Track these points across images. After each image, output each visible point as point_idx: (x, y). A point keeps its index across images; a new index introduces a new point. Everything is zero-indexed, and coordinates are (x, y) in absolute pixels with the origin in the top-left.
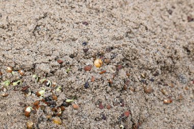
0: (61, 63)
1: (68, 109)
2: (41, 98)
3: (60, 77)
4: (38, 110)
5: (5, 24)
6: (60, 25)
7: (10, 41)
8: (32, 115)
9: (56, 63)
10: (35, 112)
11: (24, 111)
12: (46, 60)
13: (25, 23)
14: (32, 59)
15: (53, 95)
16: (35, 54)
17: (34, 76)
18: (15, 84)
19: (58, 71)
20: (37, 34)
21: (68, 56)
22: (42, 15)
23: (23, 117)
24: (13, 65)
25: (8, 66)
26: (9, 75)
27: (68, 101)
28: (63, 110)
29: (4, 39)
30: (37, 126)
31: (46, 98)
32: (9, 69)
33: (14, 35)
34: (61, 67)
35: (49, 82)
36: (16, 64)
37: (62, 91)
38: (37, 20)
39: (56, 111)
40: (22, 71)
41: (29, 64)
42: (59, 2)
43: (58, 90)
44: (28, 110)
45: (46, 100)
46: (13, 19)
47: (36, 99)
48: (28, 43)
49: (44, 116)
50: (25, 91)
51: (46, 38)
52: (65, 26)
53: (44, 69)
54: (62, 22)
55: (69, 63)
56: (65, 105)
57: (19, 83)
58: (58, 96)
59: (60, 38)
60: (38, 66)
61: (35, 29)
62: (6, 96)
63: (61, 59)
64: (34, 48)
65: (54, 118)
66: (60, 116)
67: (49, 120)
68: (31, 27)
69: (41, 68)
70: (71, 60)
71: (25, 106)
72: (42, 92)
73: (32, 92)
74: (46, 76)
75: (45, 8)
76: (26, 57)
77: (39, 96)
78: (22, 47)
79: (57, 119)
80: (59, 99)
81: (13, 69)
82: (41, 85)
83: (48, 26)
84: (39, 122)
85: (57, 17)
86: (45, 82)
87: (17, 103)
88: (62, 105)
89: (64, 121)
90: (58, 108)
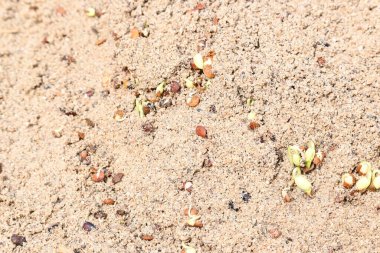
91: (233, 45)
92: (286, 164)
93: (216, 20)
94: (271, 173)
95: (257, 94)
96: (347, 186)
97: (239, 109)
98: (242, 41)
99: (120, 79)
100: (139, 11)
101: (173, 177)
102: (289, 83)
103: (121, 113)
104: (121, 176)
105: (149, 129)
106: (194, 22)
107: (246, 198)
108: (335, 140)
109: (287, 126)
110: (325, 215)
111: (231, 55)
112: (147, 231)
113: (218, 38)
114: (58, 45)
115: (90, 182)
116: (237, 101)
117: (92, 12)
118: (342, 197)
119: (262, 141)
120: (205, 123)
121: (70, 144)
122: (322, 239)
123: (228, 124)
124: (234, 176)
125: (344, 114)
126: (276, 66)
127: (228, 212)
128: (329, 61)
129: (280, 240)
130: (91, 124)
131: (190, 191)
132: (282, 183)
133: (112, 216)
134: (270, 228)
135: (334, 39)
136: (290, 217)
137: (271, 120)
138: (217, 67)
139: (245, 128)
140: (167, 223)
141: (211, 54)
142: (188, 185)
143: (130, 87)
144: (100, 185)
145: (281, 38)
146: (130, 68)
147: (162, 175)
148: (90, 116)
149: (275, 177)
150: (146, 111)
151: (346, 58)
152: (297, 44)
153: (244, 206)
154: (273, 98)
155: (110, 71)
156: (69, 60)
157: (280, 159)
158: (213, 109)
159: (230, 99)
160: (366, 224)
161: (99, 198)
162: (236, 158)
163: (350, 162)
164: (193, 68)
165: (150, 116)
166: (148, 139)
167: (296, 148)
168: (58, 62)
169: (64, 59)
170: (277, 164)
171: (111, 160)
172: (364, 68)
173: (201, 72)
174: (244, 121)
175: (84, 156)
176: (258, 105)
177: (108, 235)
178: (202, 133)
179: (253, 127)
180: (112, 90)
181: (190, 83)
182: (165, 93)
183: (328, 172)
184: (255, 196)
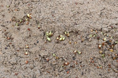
0: (112, 27)
1: (116, 45)
2: (105, 41)
3: (112, 33)
4: (104, 46)
5: (89, 13)
6: (110, 12)
7: (91, 19)
8: (102, 48)
9: (110, 27)
10: (103, 47)
11: (98, 47)
12: (106, 26)
13: (97, 12)
14: (101, 26)
15: (110, 40)
16: (101, 24)
17: (102, 33)
18: (94, 36)
19: (111, 30)
20: (101, 16)
21: (115, 25)
22: (103, 9)
23: (98, 49)
24: (93, 29)
25: (91, 29)
26: (92, 32)
27: (116, 42)
28: (114, 46)
29: (89, 18)
30: (104, 52)
31: (107, 41)
32: (92, 30)
33: (92, 17)
34: (112, 29)
35: (108, 35)
36: (94, 28)
37: (113, 38)
38: (101, 11)
39: (111, 46)
40: (97, 31)
41: (100, 28)
42: (109, 3)
43: (111, 38)
44: (100, 46)
45: (107, 42)
46: (92, 11)
47: (103, 42)
48: (98, 20)
49: (107, 49)
50: (98, 39)
51: (105, 18)
52: (112, 13)
53: (106, 30)
54: (111, 11)
55: (115, 27)
56: (115, 44)
57: (96, 36)
58: (112, 41)
59: (111, 18)
60: (103, 29)
61: (101, 14)
62: (91, 41)
63: (112, 26)
64: (101, 22)
65: (110, 49)
66: (113, 48)
67: (108, 50)
68: (99, 13)
69: (105, 30)
70: (116, 26)
71: (99, 44)
72: (105, 39)
73: (101, 39)
74: (107, 33)
75: (104, 6)
76: (98, 25)
77: (104, 40)
78: (96, 21)
79: (111, 50)
80: (112, 42)
81: (93, 30)
82: (105, 36)
83: (106, 13)
84: (105, 51)
85: (109, 9)
86: (106, 35)
87: (95, 43)
88: (114, 44)
89: (114, 50)
90: (112, 45)
91: (35, 12)
92: (46, 36)
93: (32, 7)
94: (43, 37)
95: (40, 22)
96: (57, 40)
97: (36, 25)
98: (37, 11)
99: (13, 19)
100: (17, 6)
101: (23, 38)
102: (46, 19)
103: (13, 26)
104: (13, 38)
105: (19, 29)
106: (28, 8)
107: (38, 42)
108: (55, 31)
109: (45, 28)
110: (53, 45)
111: (35, 14)
112: (18, 49)
113: (32, 11)
114: (1, 13)
115: (7, 40)
116: (36, 23)
117: (8, 6)
118: (56, 42)
119: (41, 31)
120: (30, 28)
121: (3, 32)
122: (53, 50)
123: (34, 28)
124: (35, 38)
125: (57, 25)
126: (44, 16)
127: (34, 45)
128: (54, 15)
129: (44, 50)
130: (7, 28)
131: (27, 41)
132: (45, 39)
133: (11, 46)
134: (42, 48)
135: (56, 11)
136: (46, 46)
137: (42, 27)
138: (32, 17)
139: (37, 28)
140: (22, 48)
141: (31, 14)
142: (26, 40)
143: (15, 21)
144: (9, 40)
145: (45, 11)
146: (15, 17)
147: (21, 38)
148: (7, 27)
149: (44, 38)
150: (18, 25)
151: (58, 15)
152: (48, 12)
153: (37, 44)
154: (43, 23)
155: (11, 18)
156: (4, 16)
157: (44, 35)
158: (31, 25)
159: (35, 23)
160: (61, 47)
161: (9, 43)
162: (36, 34)
163: (58, 35)
164: (27, 17)
165: (19, 26)
166: (19, 31)
167: (47, 32)
168: (1, 16)
169: (2, 15)
170: (44, 36)
171: (11, 35)
172: (61, 16)
173: (29, 18)
174: (37, 27)
175: (6, 34)
176: (40, 24)
177: (10, 50)
178: (29, 29)
179: (39, 28)
180: (12, 21)
181: (27, 20)
182: (22, 22)
183: (54, 37)
184: (39, 42)
